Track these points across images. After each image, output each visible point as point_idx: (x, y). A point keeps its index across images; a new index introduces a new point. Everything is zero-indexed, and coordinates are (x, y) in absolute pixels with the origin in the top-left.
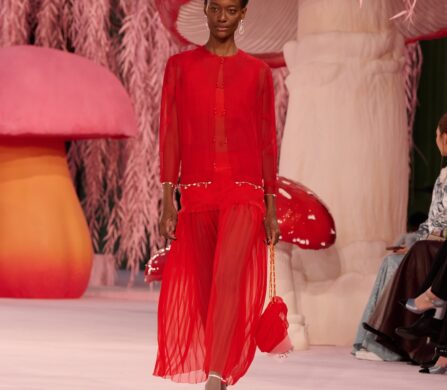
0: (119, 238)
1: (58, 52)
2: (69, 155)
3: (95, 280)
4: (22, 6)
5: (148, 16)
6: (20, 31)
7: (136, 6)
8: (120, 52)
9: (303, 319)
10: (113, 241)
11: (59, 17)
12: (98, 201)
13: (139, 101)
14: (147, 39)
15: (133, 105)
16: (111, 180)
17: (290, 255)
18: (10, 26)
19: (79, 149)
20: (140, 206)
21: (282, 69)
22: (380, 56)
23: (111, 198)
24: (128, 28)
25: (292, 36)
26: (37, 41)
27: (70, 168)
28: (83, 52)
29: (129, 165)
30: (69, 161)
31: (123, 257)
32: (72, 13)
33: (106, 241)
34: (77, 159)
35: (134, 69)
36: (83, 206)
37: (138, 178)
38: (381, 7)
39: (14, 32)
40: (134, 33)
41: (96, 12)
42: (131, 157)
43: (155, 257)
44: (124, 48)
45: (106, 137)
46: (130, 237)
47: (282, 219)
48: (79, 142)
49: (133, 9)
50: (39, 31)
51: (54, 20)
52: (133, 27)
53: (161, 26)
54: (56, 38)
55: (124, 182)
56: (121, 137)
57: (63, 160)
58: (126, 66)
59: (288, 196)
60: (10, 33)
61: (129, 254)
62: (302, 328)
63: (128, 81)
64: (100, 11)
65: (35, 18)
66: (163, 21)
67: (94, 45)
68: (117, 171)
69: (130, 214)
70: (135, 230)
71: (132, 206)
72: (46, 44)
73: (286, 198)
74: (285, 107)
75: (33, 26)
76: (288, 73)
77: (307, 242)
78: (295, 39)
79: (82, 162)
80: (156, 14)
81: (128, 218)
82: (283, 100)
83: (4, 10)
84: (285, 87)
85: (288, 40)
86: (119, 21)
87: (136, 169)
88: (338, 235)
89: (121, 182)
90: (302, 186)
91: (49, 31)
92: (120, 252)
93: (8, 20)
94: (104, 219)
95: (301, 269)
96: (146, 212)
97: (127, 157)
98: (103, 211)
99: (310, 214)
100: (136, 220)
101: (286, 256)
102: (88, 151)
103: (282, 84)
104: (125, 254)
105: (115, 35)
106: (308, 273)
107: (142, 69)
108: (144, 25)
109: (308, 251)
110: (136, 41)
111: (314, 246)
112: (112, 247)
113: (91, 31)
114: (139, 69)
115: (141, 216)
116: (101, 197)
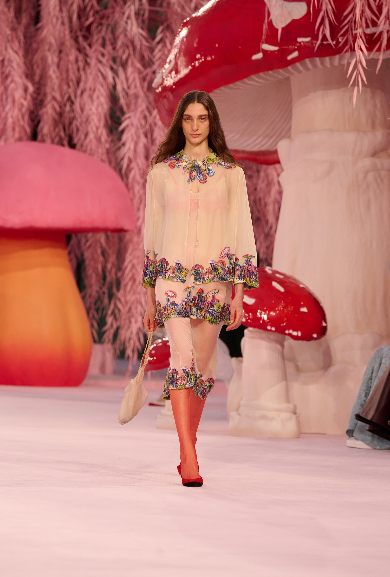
0: (118, 328)
1: (60, 149)
2: (69, 248)
3: (93, 369)
4: (25, 103)
5: (147, 113)
6: (23, 127)
7: (136, 104)
8: (119, 148)
9: (295, 407)
10: (112, 331)
11: (61, 114)
12: (97, 292)
13: (137, 196)
14: (146, 136)
15: (132, 200)
16: (110, 272)
17: (283, 346)
18: (14, 123)
19: (79, 242)
20: (138, 297)
21: (277, 166)
22: (375, 154)
23: (110, 289)
24: (127, 126)
25: (287, 134)
26: (39, 138)
27: (70, 260)
28: (84, 148)
29: (128, 258)
30: (69, 253)
31: (122, 347)
32: (73, 111)
33: (105, 332)
34: (77, 251)
35: (133, 165)
36: (83, 298)
37: (137, 270)
38: (375, 106)
39: (17, 129)
40: (133, 130)
41: (97, 109)
42: (130, 250)
43: (152, 347)
44: (124, 144)
45: (105, 230)
46: (129, 327)
47: (275, 311)
48: (79, 235)
49: (132, 107)
50: (42, 128)
51: (56, 117)
52: (132, 125)
53: (160, 123)
54: (58, 134)
55: (123, 274)
56: (120, 231)
57: (64, 253)
58: (125, 163)
59: (282, 289)
60: (14, 130)
61: (127, 344)
62: (294, 417)
63: (127, 177)
64: (100, 109)
65: (38, 116)
66: (161, 119)
67: (94, 142)
68: (116, 263)
69: (129, 305)
70: (133, 320)
71: (131, 298)
72: (48, 141)
73: (278, 291)
74: (278, 203)
75: (36, 122)
76: (282, 170)
77: (300, 334)
78: (289, 137)
79: (82, 255)
80: (155, 112)
81: (127, 309)
82: (277, 196)
83: (8, 107)
84: (279, 183)
85: (282, 138)
86: (119, 118)
87: (135, 261)
88: (329, 328)
89: (120, 274)
90: (295, 280)
91: (52, 128)
92: (118, 342)
93: (12, 117)
94: (103, 309)
95: (293, 360)
96: (143, 303)
97: (126, 249)
98: (102, 302)
99: (303, 306)
100: (134, 311)
101: (279, 347)
102: (88, 244)
103: (276, 181)
104: (124, 344)
105: (115, 132)
106: (300, 364)
107: (141, 165)
108: (143, 122)
109: (300, 342)
110: (135, 138)
111: (306, 337)
112: (111, 337)
113: (92, 128)
114: (138, 165)
115: (139, 307)
116: (101, 288)
